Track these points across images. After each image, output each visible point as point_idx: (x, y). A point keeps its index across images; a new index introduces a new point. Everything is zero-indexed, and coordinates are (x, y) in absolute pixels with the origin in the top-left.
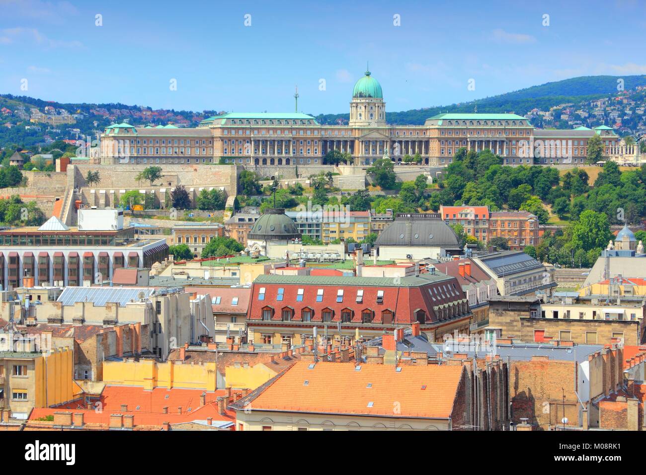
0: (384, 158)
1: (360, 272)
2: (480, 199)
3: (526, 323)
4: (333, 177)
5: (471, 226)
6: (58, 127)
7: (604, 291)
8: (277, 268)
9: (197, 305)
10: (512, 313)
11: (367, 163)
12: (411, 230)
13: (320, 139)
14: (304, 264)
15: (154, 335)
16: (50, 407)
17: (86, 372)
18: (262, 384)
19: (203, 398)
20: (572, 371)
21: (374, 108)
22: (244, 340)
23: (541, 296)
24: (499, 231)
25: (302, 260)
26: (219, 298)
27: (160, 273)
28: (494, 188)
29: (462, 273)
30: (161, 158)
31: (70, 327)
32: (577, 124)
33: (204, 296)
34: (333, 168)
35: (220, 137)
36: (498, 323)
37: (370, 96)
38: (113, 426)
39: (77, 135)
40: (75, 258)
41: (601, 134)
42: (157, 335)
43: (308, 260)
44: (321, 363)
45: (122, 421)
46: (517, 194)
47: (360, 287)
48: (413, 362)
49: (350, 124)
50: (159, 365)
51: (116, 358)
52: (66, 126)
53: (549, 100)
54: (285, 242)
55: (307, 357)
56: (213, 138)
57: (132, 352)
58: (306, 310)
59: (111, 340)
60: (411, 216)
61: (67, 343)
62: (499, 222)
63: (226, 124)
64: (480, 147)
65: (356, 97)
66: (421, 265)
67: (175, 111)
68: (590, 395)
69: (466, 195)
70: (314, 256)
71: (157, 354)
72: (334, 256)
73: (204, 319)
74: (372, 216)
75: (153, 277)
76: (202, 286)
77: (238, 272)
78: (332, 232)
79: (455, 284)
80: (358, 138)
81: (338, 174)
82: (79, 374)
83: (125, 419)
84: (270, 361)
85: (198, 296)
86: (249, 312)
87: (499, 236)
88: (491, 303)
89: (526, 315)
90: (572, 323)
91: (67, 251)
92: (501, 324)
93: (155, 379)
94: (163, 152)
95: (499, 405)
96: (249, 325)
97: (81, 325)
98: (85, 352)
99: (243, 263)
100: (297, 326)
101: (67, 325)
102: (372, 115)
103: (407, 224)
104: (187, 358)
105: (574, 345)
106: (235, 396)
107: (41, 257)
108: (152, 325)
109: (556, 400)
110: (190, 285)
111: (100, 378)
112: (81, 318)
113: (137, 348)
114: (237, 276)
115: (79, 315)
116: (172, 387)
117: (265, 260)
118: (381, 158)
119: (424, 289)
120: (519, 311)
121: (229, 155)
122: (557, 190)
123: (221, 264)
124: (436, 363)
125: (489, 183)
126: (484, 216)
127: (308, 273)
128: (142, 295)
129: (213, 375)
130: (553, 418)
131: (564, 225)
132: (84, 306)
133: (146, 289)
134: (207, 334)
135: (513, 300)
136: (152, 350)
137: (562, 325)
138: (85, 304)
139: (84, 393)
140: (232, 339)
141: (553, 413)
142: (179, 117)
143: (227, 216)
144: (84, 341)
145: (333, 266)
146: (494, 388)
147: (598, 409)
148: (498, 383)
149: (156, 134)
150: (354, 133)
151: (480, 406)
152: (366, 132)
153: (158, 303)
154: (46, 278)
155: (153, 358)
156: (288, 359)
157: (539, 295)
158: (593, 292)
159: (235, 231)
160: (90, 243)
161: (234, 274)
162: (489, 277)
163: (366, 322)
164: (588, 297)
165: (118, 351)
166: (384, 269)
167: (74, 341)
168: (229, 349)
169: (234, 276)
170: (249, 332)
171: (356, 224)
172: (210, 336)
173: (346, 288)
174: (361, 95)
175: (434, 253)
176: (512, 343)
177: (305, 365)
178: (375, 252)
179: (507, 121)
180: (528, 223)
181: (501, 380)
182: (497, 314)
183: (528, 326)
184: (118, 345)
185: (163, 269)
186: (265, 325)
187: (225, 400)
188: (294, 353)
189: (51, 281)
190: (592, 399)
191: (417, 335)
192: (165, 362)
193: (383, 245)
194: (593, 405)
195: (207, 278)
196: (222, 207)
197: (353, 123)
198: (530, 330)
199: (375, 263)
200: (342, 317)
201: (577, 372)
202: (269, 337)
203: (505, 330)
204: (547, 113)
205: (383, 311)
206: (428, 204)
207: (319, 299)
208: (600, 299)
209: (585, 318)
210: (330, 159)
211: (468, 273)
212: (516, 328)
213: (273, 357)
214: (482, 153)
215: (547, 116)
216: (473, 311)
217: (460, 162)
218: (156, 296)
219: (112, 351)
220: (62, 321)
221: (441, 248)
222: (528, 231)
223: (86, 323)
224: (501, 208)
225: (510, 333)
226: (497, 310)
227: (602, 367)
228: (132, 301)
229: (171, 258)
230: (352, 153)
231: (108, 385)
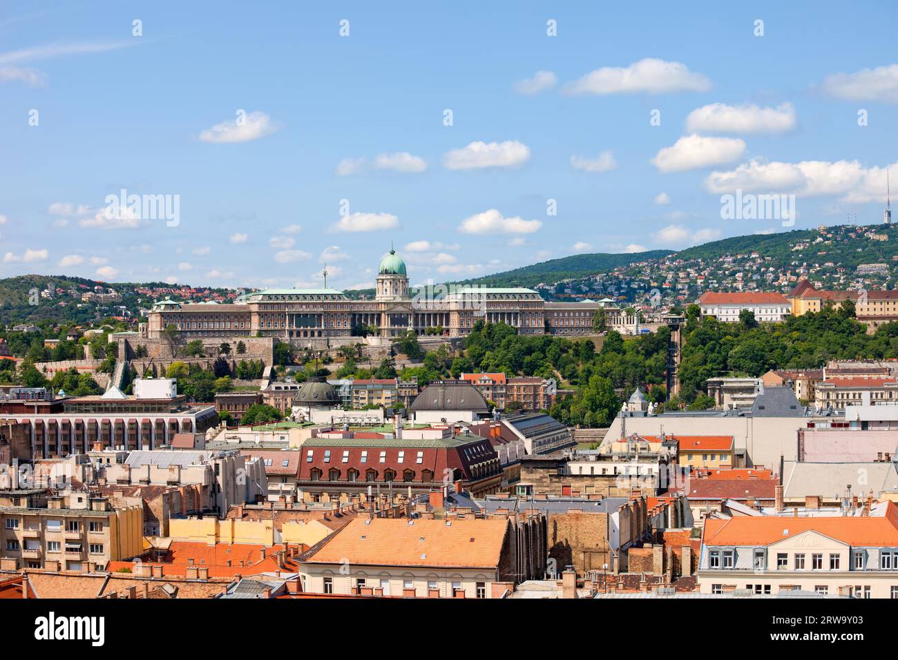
0: (408, 330)
1: (400, 434)
2: (497, 366)
3: (554, 480)
4: (362, 347)
5: (490, 392)
6: (106, 305)
7: (623, 448)
8: (323, 432)
9: (252, 466)
10: (541, 470)
11: (393, 335)
12: (444, 395)
13: (350, 313)
14: (348, 429)
15: (214, 495)
16: (123, 560)
17: (154, 529)
18: (321, 539)
19: (263, 552)
20: (604, 522)
21: (398, 283)
22: (295, 500)
23: (567, 454)
24: (515, 395)
25: (345, 425)
26: (270, 461)
27: (214, 437)
28: (510, 355)
29: (493, 435)
30: (202, 332)
31: (138, 487)
32: (578, 297)
33: (258, 459)
34: (363, 340)
35: (257, 312)
36: (529, 479)
37: (394, 273)
38: (190, 578)
39: (124, 312)
40: (134, 425)
41: (605, 306)
42: (216, 495)
43: (350, 424)
44: (376, 520)
45: (198, 573)
46: (531, 361)
47: (401, 449)
48: (461, 517)
49: (377, 299)
50: (221, 522)
51: (180, 515)
52: (113, 304)
53: (553, 276)
54: (327, 408)
55: (363, 514)
56: (250, 312)
57: (194, 510)
58: (352, 470)
59: (174, 499)
60: (444, 383)
61: (135, 502)
62: (515, 388)
63: (262, 300)
64: (496, 319)
65: (382, 273)
66: (456, 428)
67: (212, 288)
68: (620, 543)
69: (484, 363)
70: (355, 420)
71: (216, 512)
72: (374, 421)
73: (258, 480)
74: (398, 383)
75: (208, 442)
76: (252, 449)
77: (286, 436)
78: (361, 398)
79: (488, 444)
80: (384, 312)
81: (366, 345)
82: (148, 531)
83: (200, 572)
84: (323, 518)
85: (252, 459)
86: (298, 474)
87: (515, 400)
88: (523, 462)
89: (554, 472)
90: (596, 478)
91: (127, 418)
92: (531, 480)
93: (217, 535)
94: (205, 326)
95: (538, 554)
96: (298, 485)
97: (147, 486)
98: (152, 510)
99: (290, 428)
100: (342, 486)
101: (134, 486)
102: (396, 290)
103: (440, 390)
104: (244, 516)
105: (603, 498)
106: (292, 550)
107: (104, 424)
108: (211, 485)
109: (589, 549)
110: (243, 449)
111: (167, 534)
112: (147, 479)
113: (199, 507)
114: (286, 440)
115: (145, 477)
116: (233, 543)
117: (310, 425)
118: (406, 329)
119: (460, 449)
120: (549, 468)
121: (266, 328)
122: (567, 357)
123: (270, 429)
124: (482, 517)
125: (505, 352)
126: (502, 382)
127: (352, 437)
128: (202, 458)
129: (271, 531)
130: (587, 565)
131: (573, 389)
132: (149, 468)
133: (205, 452)
134: (261, 493)
135: (543, 459)
136: (211, 509)
137: (587, 480)
138: (151, 467)
139: (153, 548)
140: (284, 497)
141: (587, 561)
142: (215, 294)
143: (264, 384)
144: (151, 499)
145: (374, 430)
146: (535, 539)
147: (627, 555)
148: (538, 534)
149: (199, 309)
150: (380, 307)
151: (523, 556)
152: (391, 306)
153: (217, 465)
154: (108, 443)
155: (214, 515)
156: (339, 516)
157: (565, 453)
158: (613, 450)
159: (272, 398)
160: (147, 410)
161: (282, 438)
162: (518, 438)
163: (407, 481)
164: (609, 455)
165: (182, 509)
166: (422, 432)
167: (143, 500)
168: (283, 507)
169: (283, 440)
170: (298, 491)
171: (384, 391)
172: (264, 495)
173: (387, 449)
174: (386, 272)
175: (467, 417)
176: (547, 498)
177: (362, 521)
178: (412, 416)
179: (520, 294)
180: (541, 388)
181: (540, 531)
182: (527, 472)
183: (556, 482)
184: (182, 503)
185: (217, 434)
186: (314, 485)
187: (283, 554)
188: (344, 511)
189: (113, 445)
190: (622, 547)
191: (460, 493)
192: (224, 520)
193: (419, 410)
194: (623, 552)
195: (257, 442)
196: (260, 376)
197: (379, 298)
198: (558, 486)
199: (412, 426)
200: (385, 477)
201: (608, 523)
202: (318, 496)
203: (535, 486)
204: (552, 287)
205: (423, 471)
206: (449, 372)
207: (363, 460)
208: (620, 456)
209: (607, 473)
210: (359, 331)
211: (499, 434)
212: (545, 484)
213: (325, 514)
214: (498, 324)
215: (552, 289)
216: (504, 469)
217: (478, 332)
218: (215, 459)
219: (177, 509)
220: (129, 482)
221: (473, 411)
222: (542, 395)
223: (151, 484)
224: (518, 375)
225: (540, 488)
226: (528, 468)
227: (629, 518)
228: (193, 463)
229: (224, 423)
230: (379, 325)
231: (174, 541)
